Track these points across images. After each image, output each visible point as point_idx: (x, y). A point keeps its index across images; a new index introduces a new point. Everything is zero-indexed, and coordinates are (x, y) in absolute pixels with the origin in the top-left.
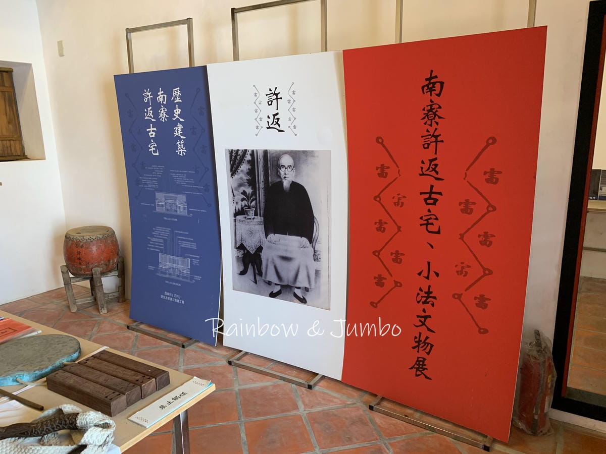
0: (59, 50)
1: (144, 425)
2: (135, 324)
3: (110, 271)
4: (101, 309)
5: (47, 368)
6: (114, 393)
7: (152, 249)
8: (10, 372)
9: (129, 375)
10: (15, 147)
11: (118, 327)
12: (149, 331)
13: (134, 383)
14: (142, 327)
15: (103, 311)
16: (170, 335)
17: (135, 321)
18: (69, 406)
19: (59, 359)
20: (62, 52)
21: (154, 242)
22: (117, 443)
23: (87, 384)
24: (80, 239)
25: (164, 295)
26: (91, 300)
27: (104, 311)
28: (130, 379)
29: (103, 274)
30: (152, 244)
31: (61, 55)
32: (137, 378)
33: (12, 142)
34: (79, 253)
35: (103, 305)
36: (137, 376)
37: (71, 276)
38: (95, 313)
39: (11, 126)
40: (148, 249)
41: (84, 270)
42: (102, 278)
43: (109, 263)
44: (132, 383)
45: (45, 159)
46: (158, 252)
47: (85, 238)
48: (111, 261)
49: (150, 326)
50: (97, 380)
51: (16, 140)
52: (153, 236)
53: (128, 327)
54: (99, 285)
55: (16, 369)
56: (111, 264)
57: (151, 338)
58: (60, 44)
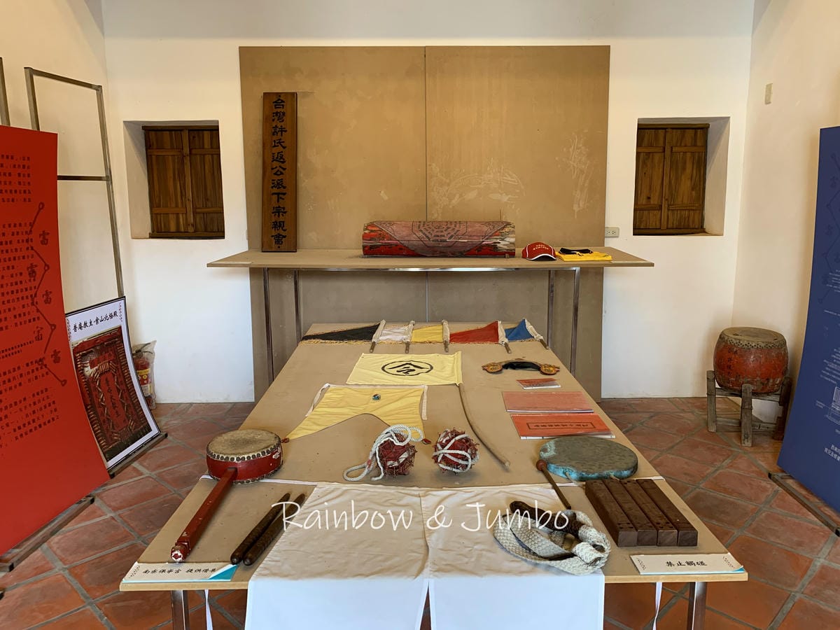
0: (766, 96)
1: (640, 570)
2: (780, 475)
3: (768, 394)
4: (744, 440)
5: (593, 474)
6: (629, 524)
7: (826, 378)
8: (564, 464)
9: (655, 514)
10: (694, 217)
11: (758, 470)
12: (796, 491)
13: (653, 525)
14: (790, 482)
15: (746, 442)
16: (827, 509)
17: (783, 471)
18: (583, 515)
19: (608, 469)
20: (769, 98)
21: (831, 368)
22: (605, 570)
23: (612, 504)
24: (735, 342)
25: (829, 448)
26: (736, 423)
27: (748, 443)
28: (652, 519)
29: (756, 394)
30: (827, 371)
31: (768, 102)
32: (660, 521)
33: (692, 212)
34: (730, 359)
35: (747, 434)
36: (661, 519)
37: (717, 386)
38: (735, 441)
39: (694, 192)
40: (821, 376)
41: (733, 383)
42: (753, 400)
43: (768, 382)
44: (652, 522)
45: (722, 235)
46: (834, 385)
47: (741, 342)
48: (771, 381)
49: (802, 485)
50: (623, 505)
51: (696, 210)
52: (831, 360)
53: (770, 476)
54: (747, 407)
55: (570, 463)
56: (770, 384)
57: (796, 502)
58: (769, 87)
